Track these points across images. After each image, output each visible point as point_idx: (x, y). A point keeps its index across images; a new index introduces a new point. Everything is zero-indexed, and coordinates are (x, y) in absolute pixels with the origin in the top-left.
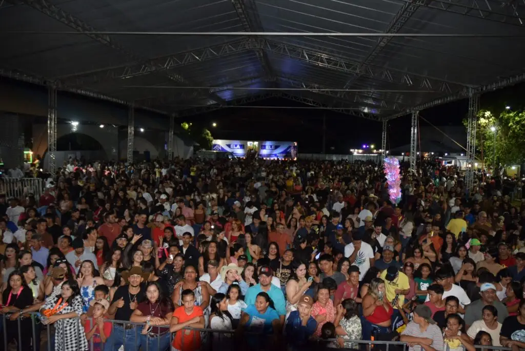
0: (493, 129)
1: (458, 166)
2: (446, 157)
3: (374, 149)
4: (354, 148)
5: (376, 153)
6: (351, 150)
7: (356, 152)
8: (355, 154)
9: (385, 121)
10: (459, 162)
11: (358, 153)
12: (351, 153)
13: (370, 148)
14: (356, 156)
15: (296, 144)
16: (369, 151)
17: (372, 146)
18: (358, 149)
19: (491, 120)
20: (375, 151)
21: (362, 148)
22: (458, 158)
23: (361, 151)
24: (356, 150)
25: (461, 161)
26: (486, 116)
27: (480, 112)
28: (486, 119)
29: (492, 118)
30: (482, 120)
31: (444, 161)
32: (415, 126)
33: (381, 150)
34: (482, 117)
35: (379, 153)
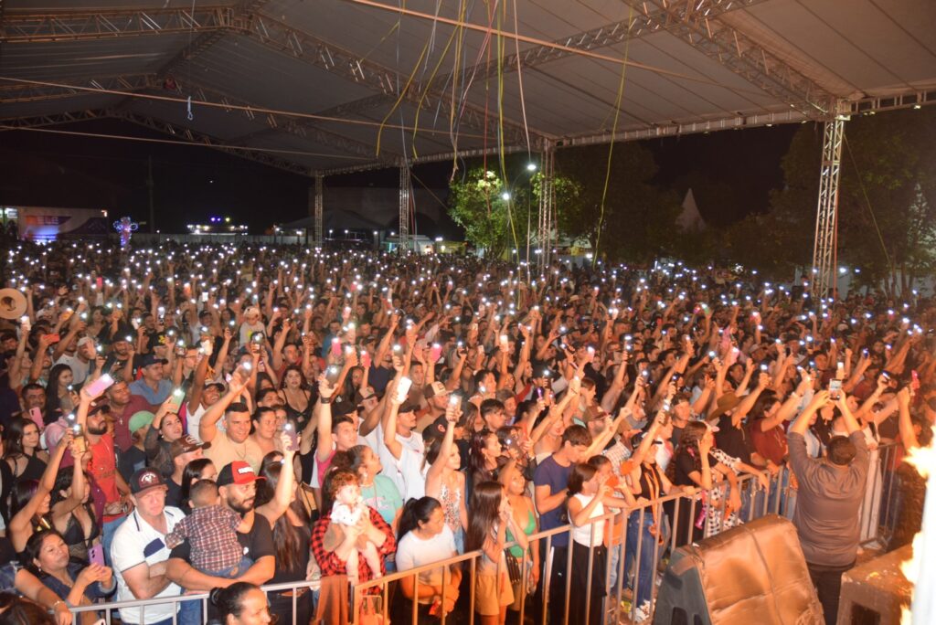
2: (393, 237)
3: (231, 223)
4: (195, 224)
5: (233, 232)
6: (190, 226)
7: (198, 230)
8: (197, 232)
9: (319, 176)
10: (418, 244)
11: (202, 231)
12: (188, 231)
13: (223, 221)
14: (197, 236)
15: (106, 214)
16: (220, 227)
17: (228, 220)
18: (203, 224)
19: (495, 183)
20: (233, 228)
21: (209, 223)
22: (416, 239)
23: (206, 228)
24: (198, 226)
25: (420, 243)
26: (488, 176)
27: (478, 171)
28: (488, 182)
29: (498, 180)
30: (482, 183)
31: (391, 244)
32: (406, 189)
33: (242, 227)
34: (481, 178)
35: (239, 232)
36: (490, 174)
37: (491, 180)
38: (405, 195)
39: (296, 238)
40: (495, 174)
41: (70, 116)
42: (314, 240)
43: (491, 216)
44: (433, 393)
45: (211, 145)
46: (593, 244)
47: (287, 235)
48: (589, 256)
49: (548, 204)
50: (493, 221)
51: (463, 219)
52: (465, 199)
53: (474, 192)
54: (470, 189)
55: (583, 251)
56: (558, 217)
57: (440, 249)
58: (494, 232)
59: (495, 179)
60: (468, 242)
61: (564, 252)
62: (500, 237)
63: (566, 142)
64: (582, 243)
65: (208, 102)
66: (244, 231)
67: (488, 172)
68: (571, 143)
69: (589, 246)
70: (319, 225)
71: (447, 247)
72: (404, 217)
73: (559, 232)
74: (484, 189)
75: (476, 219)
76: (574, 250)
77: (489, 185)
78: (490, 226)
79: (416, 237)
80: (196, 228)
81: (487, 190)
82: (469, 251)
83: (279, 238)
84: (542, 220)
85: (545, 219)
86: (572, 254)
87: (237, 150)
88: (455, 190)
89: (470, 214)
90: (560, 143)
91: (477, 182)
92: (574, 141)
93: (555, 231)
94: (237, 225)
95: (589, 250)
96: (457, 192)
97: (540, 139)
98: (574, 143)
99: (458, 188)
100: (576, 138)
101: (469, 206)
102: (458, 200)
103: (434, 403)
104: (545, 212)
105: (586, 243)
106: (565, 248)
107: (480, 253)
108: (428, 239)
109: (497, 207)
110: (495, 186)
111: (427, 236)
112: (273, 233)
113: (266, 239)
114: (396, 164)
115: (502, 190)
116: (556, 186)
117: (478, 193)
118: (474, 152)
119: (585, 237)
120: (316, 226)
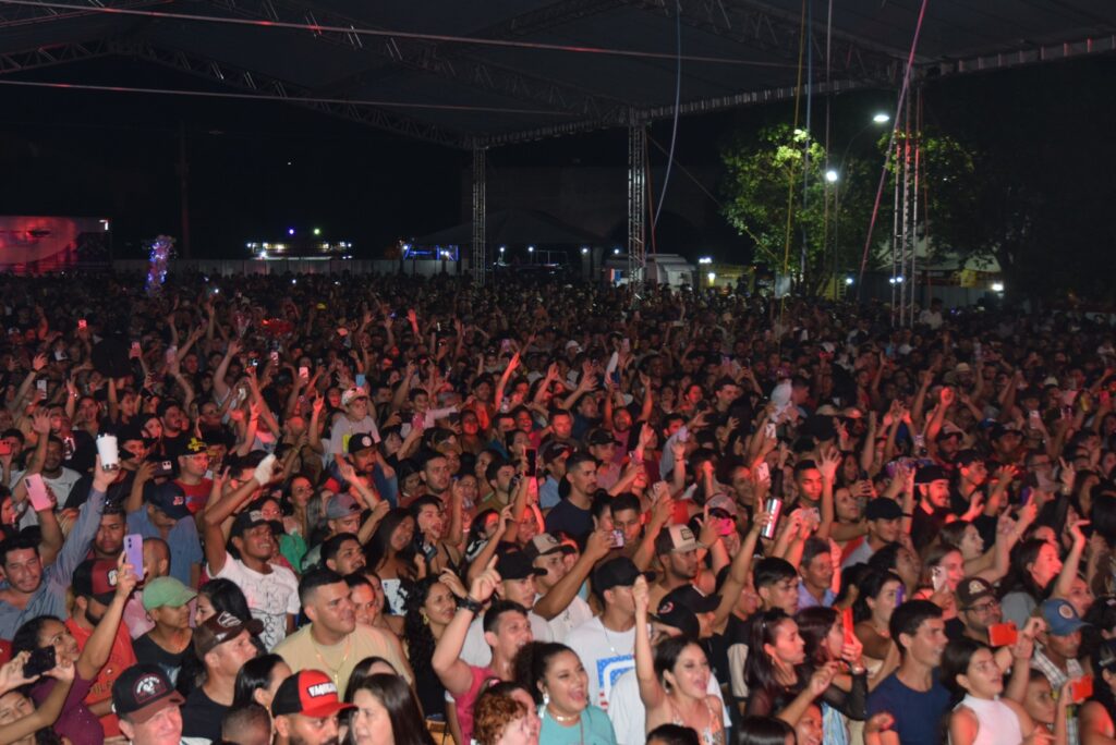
0: (832, 176)
1: (659, 281)
2: (618, 258)
3: (322, 239)
4: (260, 241)
6: (251, 245)
7: (265, 252)
8: (264, 255)
9: (480, 148)
10: (663, 270)
11: (272, 253)
12: (250, 254)
13: (309, 234)
14: (263, 262)
15: (106, 228)
16: (303, 246)
17: (317, 232)
18: (273, 241)
19: (811, 151)
20: (326, 246)
21: (284, 239)
23: (280, 247)
24: (266, 245)
25: (667, 269)
26: (796, 139)
27: (775, 130)
28: (796, 148)
29: (815, 145)
30: (785, 152)
31: (613, 271)
32: (639, 167)
33: (343, 244)
34: (783, 142)
35: (336, 254)
36: (801, 134)
37: (801, 145)
38: (637, 180)
39: (439, 263)
40: (811, 134)
41: (48, 55)
42: (471, 267)
43: (803, 215)
44: (671, 545)
45: (286, 98)
46: (1003, 263)
47: (422, 257)
48: (998, 287)
49: (911, 189)
50: (808, 224)
51: (749, 220)
52: (753, 184)
53: (770, 169)
54: (764, 165)
55: (984, 278)
56: (932, 214)
57: (706, 279)
58: (810, 246)
59: (811, 142)
60: (758, 265)
61: (948, 279)
62: (819, 254)
63: (944, 69)
64: (982, 262)
65: (280, 21)
66: (347, 251)
67: (797, 131)
68: (956, 68)
69: (995, 267)
70: (479, 240)
71: (718, 275)
72: (636, 220)
73: (936, 243)
74: (788, 162)
75: (775, 220)
76: (966, 276)
77: (798, 155)
78: (800, 233)
79: (659, 259)
80: (261, 248)
81: (794, 165)
82: (762, 283)
83: (408, 265)
84: (900, 218)
85: (905, 218)
86: (963, 285)
87: (332, 105)
88: (734, 166)
89: (762, 211)
90: (935, 71)
91: (776, 152)
92: (961, 63)
93: (928, 240)
94: (334, 242)
95: (996, 277)
96: (737, 170)
97: (895, 64)
98: (961, 69)
99: (739, 164)
100: (964, 59)
101: (760, 197)
102: (739, 186)
103: (672, 564)
104: (906, 204)
105: (990, 262)
106: (949, 273)
107: (783, 288)
108: (684, 261)
109: (814, 196)
110: (810, 157)
111: (681, 255)
112: (398, 253)
113: (386, 266)
114: (621, 121)
115: (823, 165)
116: (927, 154)
117: (777, 171)
118: (767, 94)
119: (988, 251)
120: (476, 239)
